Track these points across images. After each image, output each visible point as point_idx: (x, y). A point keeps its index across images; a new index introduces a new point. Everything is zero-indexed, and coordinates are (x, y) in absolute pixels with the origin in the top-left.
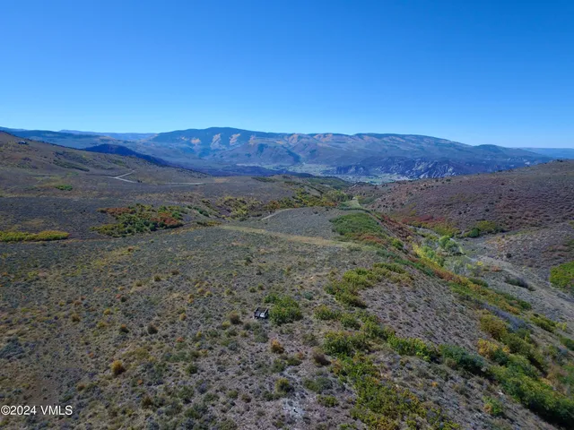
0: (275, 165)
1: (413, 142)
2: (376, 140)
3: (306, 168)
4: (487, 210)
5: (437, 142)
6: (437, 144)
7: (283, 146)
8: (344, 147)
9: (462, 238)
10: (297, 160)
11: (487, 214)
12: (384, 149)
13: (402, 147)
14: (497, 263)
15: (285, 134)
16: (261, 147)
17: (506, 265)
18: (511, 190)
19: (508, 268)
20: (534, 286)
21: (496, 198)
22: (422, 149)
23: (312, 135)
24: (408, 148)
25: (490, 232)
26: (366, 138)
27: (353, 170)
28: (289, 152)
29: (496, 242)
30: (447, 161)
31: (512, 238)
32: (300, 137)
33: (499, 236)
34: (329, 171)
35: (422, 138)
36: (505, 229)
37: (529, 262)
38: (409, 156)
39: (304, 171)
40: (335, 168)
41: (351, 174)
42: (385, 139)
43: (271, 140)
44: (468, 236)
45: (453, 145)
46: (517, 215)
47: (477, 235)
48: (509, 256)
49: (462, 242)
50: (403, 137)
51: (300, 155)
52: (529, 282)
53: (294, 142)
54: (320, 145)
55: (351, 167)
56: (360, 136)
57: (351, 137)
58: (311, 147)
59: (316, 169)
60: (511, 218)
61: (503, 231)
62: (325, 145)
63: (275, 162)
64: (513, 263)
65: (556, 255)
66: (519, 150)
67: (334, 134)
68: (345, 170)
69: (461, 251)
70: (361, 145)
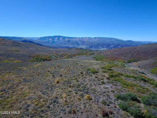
0: (73, 46)
1: (110, 40)
2: (100, 39)
3: (81, 46)
4: (132, 56)
5: (116, 39)
6: (116, 40)
7: (74, 41)
8: (91, 41)
9: (126, 63)
10: (78, 44)
11: (132, 57)
12: (102, 42)
13: (107, 41)
14: (136, 69)
15: (75, 37)
16: (69, 41)
17: (138, 69)
18: (138, 51)
19: (139, 69)
20: (146, 73)
21: (134, 53)
22: (112, 41)
23: (82, 38)
24: (108, 41)
25: (133, 61)
26: (97, 38)
27: (94, 47)
28: (76, 42)
29: (135, 64)
30: (119, 45)
31: (139, 62)
32: (79, 38)
33: (135, 62)
34: (87, 47)
35: (112, 38)
36: (137, 60)
37: (144, 68)
38: (109, 43)
39: (80, 47)
40: (89, 47)
41: (93, 48)
42: (102, 39)
43: (71, 39)
44: (127, 62)
45: (120, 40)
46: (140, 57)
47: (130, 62)
48: (139, 67)
49: (126, 64)
50: (107, 38)
51: (79, 43)
52: (145, 73)
53: (77, 40)
54: (84, 40)
55: (93, 46)
56: (95, 38)
57: (93, 38)
58: (82, 41)
59: (84, 47)
60: (138, 58)
61: (136, 61)
62: (86, 40)
63: (72, 45)
64: (140, 68)
65: (151, 66)
66: (138, 42)
67: (88, 38)
68: (92, 47)
69: (126, 66)
70: (96, 40)
